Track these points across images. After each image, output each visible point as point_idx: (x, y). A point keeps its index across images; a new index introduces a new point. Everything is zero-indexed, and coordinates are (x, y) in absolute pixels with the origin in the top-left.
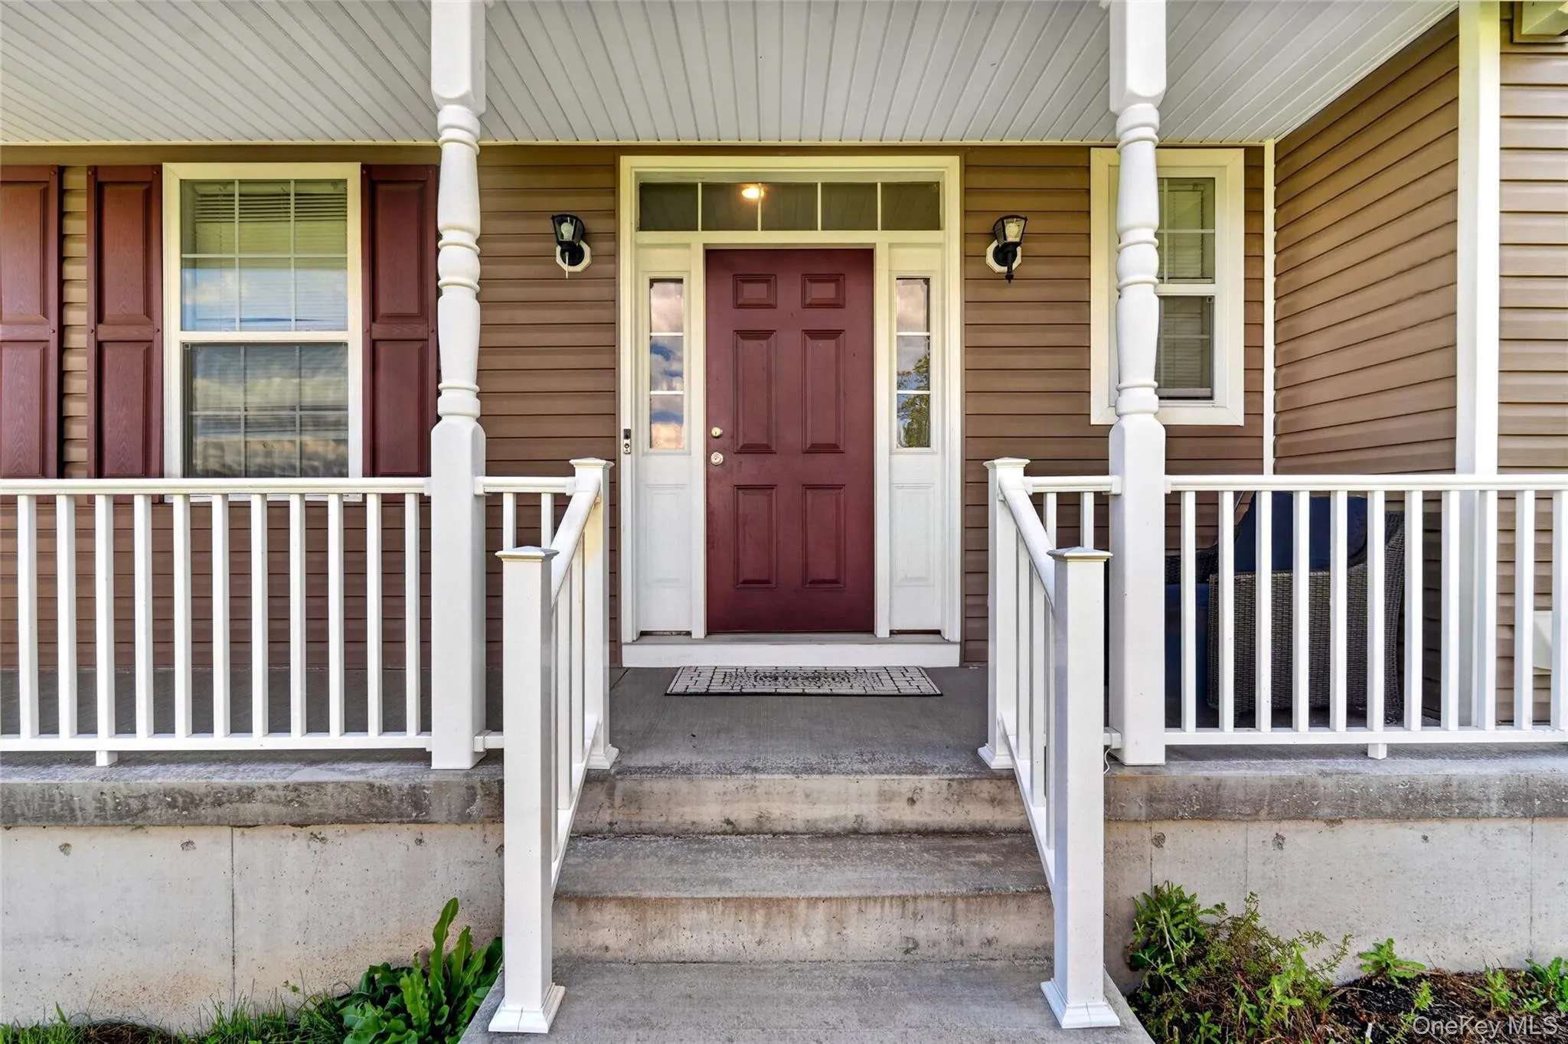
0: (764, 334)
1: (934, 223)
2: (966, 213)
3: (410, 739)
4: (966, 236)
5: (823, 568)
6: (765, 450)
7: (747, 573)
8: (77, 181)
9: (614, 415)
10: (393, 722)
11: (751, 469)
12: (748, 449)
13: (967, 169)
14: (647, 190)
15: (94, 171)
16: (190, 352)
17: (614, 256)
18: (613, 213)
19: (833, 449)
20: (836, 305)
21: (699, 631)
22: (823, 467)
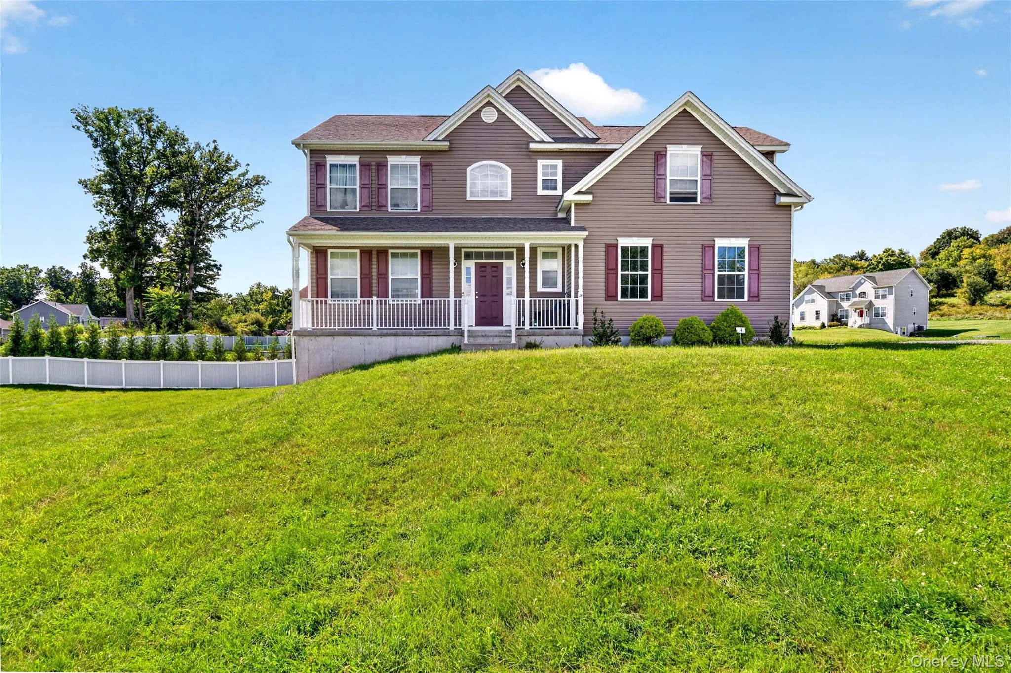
0: (485, 277)
1: (512, 258)
2: (517, 258)
4: (517, 261)
5: (494, 315)
6: (485, 295)
7: (482, 316)
8: (374, 252)
9: (461, 290)
10: (445, 326)
11: (482, 299)
12: (483, 295)
13: (517, 251)
14: (465, 252)
15: (377, 251)
16: (392, 279)
17: (461, 265)
18: (461, 257)
19: (496, 295)
20: (497, 271)
21: (474, 325)
22: (494, 298)
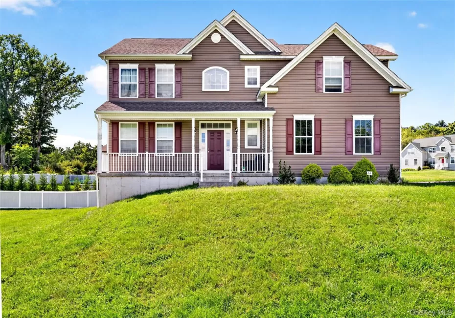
0: (213, 139)
1: (230, 127)
2: (233, 127)
3: (190, 171)
4: (233, 129)
5: (219, 164)
6: (213, 151)
7: (212, 164)
8: (147, 124)
9: (199, 148)
10: (189, 170)
11: (212, 153)
12: (211, 151)
13: (233, 123)
14: (201, 124)
15: (149, 123)
16: (158, 141)
17: (198, 132)
18: (199, 127)
19: (220, 151)
20: (220, 136)
21: (207, 169)
22: (219, 153)
